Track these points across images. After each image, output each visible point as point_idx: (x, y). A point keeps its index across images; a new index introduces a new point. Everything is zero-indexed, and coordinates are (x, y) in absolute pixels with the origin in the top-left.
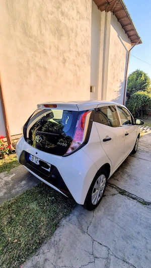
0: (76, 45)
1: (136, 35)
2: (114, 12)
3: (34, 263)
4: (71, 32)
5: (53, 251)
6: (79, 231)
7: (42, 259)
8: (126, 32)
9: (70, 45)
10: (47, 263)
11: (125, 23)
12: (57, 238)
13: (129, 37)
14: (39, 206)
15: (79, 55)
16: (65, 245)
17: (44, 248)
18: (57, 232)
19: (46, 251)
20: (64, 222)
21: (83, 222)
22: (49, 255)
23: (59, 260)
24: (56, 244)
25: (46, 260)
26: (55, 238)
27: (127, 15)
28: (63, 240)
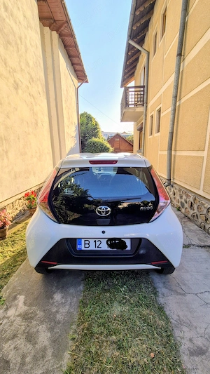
0: (28, 64)
1: (83, 71)
2: (60, 35)
3: (187, 352)
4: (19, 42)
5: (185, 329)
6: (180, 296)
7: (187, 343)
8: (73, 64)
9: (20, 61)
10: (195, 341)
11: (72, 53)
12: (175, 317)
13: (75, 71)
14: (124, 304)
15: (33, 81)
16: (186, 316)
17: (177, 333)
18: (167, 313)
19: (181, 335)
20: (161, 300)
21: (174, 288)
22: (188, 334)
23: (198, 329)
24: (181, 323)
25: (191, 340)
26: (174, 319)
27: (76, 46)
28: (180, 313)
